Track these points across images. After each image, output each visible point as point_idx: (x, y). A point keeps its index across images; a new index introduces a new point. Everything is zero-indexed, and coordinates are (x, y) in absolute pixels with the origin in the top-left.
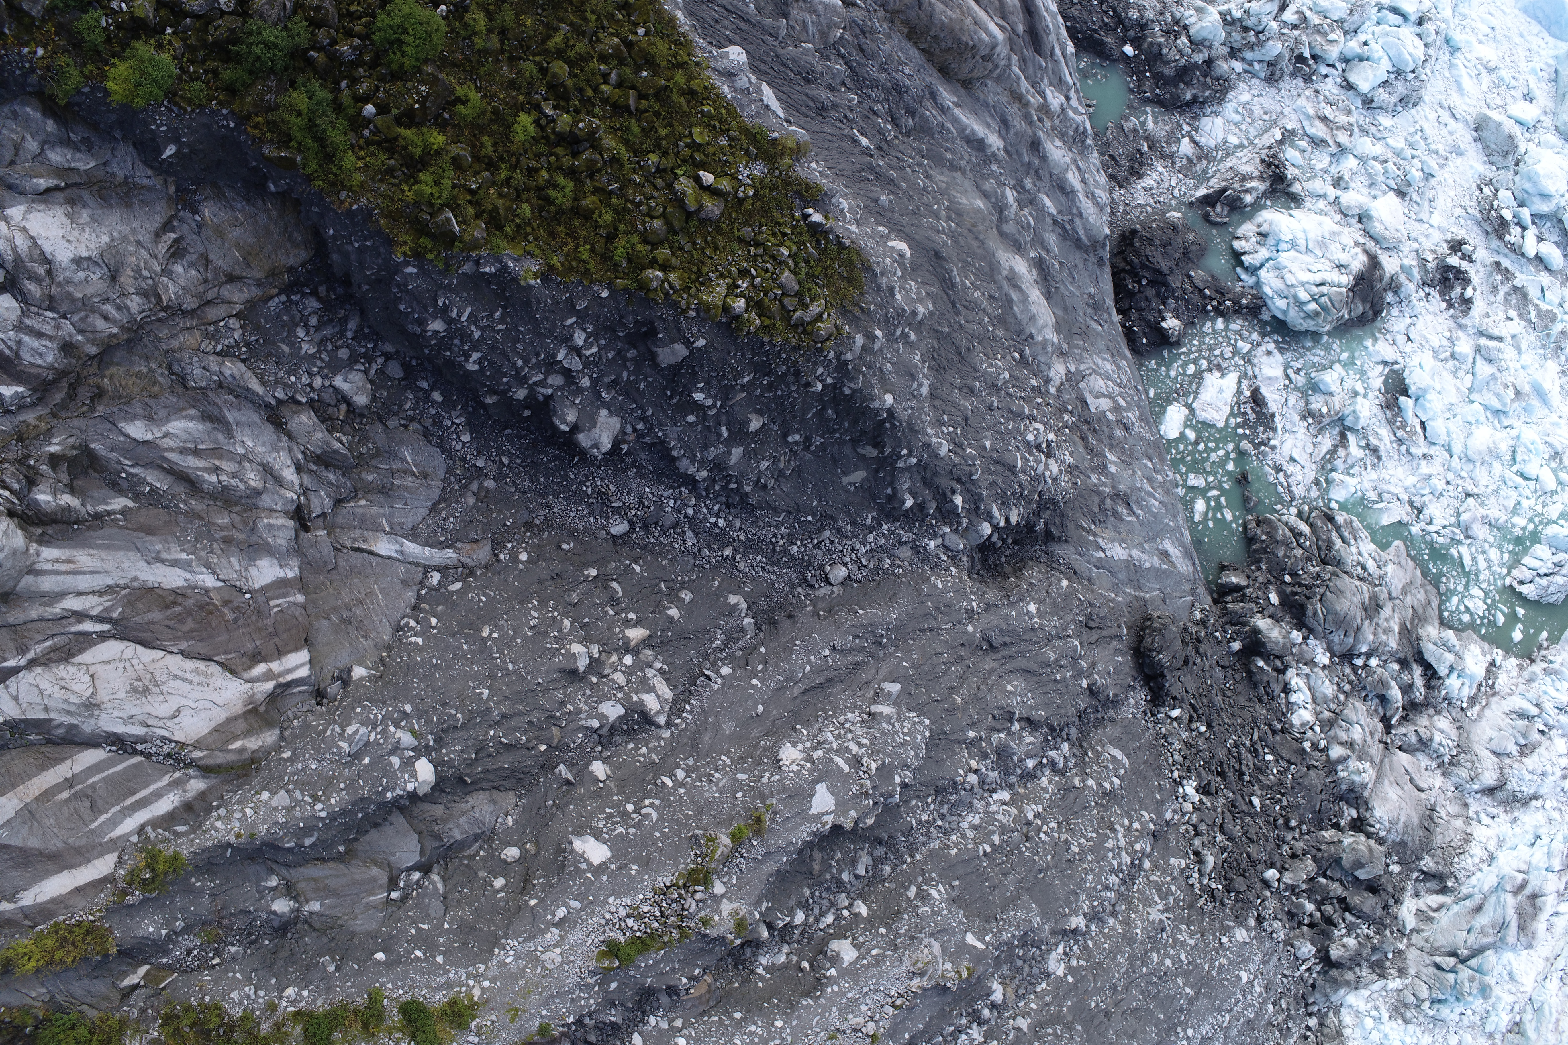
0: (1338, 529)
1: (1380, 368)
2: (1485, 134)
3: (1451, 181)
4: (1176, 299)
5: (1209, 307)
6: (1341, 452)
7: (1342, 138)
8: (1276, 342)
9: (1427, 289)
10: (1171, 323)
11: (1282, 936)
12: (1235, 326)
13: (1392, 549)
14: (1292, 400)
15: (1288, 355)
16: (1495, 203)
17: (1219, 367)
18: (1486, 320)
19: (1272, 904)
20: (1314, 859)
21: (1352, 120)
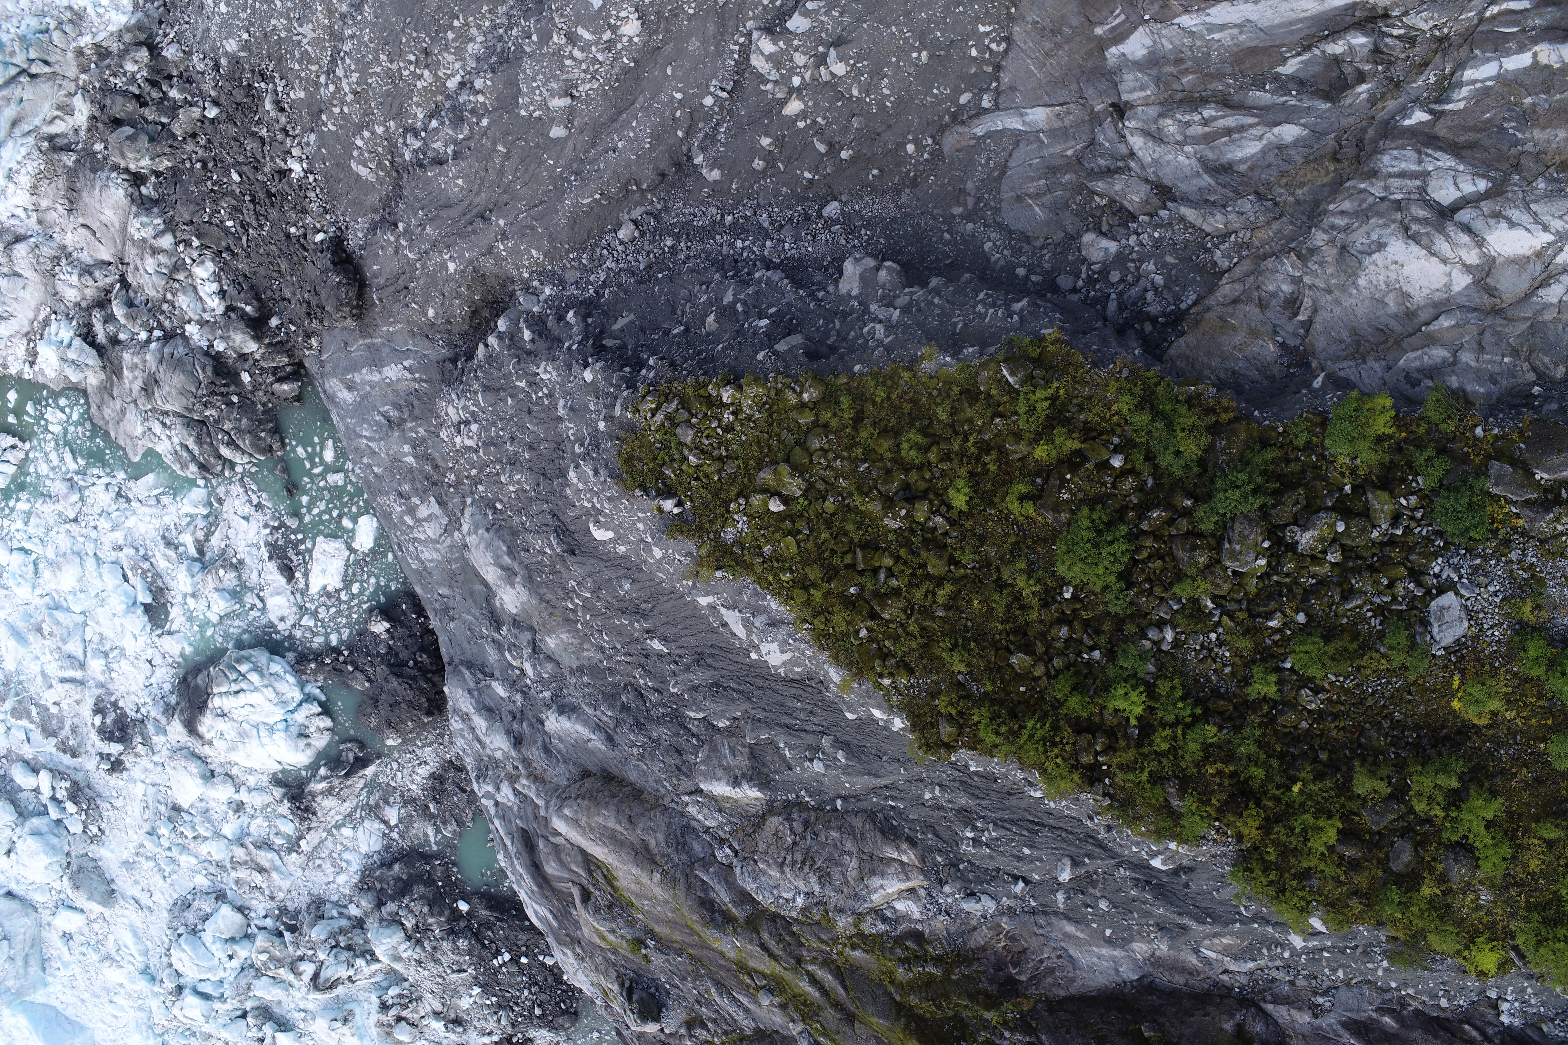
0: (194, 459)
1: (174, 627)
2: (103, 888)
3: (131, 832)
4: (379, 654)
5: (346, 653)
6: (200, 535)
7: (240, 853)
8: (277, 632)
9: (139, 716)
10: (380, 627)
11: (195, 58)
12: (320, 640)
13: (141, 451)
14: (254, 577)
15: (264, 621)
16: (84, 817)
17: (329, 595)
18: (78, 697)
19: (208, 87)
20: (174, 136)
21: (234, 874)
